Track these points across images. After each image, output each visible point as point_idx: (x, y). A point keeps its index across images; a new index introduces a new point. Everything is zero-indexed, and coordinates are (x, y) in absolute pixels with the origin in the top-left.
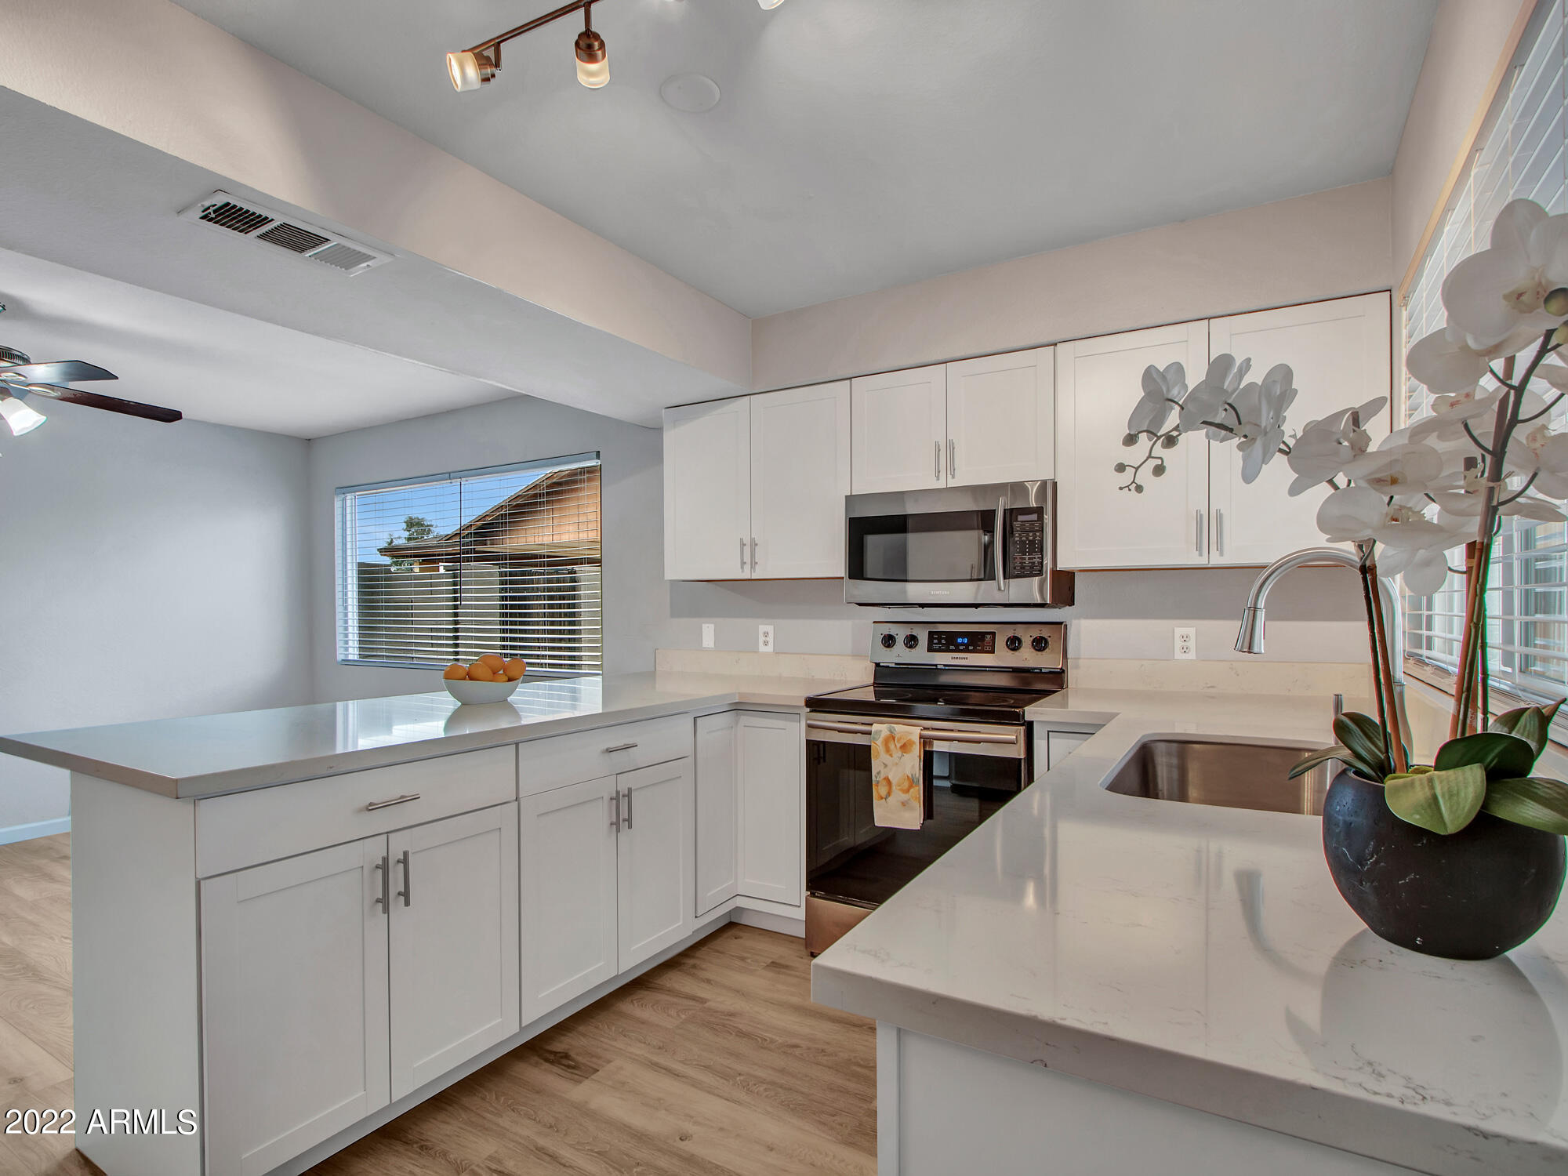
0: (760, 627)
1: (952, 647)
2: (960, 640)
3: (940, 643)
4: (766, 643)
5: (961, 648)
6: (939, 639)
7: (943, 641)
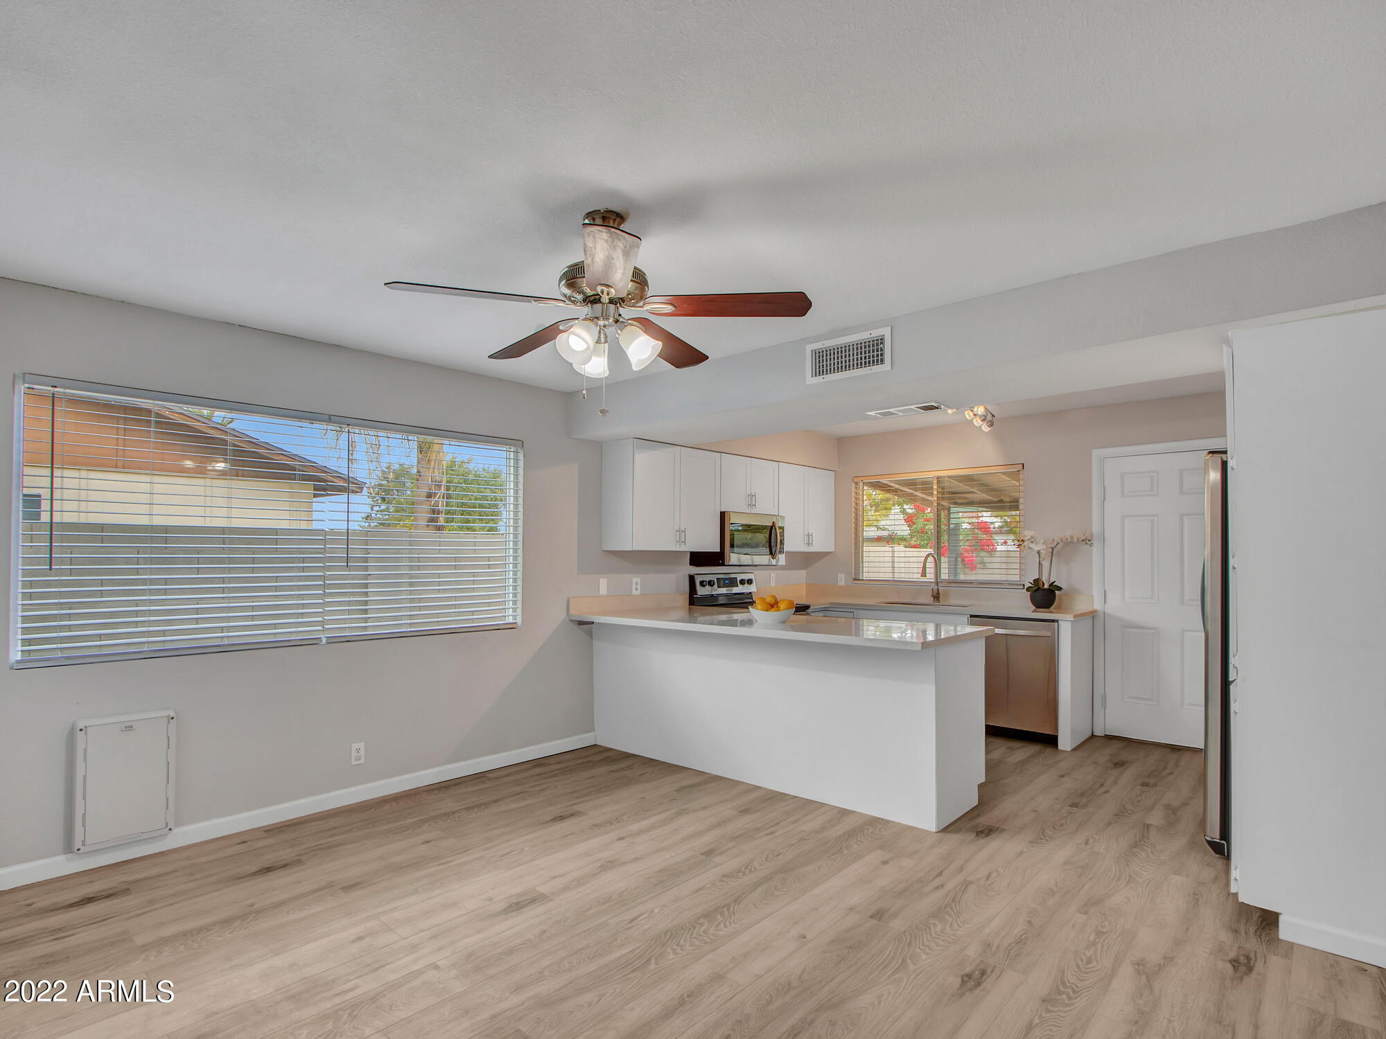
0: (636, 578)
4: (636, 589)
5: (728, 585)
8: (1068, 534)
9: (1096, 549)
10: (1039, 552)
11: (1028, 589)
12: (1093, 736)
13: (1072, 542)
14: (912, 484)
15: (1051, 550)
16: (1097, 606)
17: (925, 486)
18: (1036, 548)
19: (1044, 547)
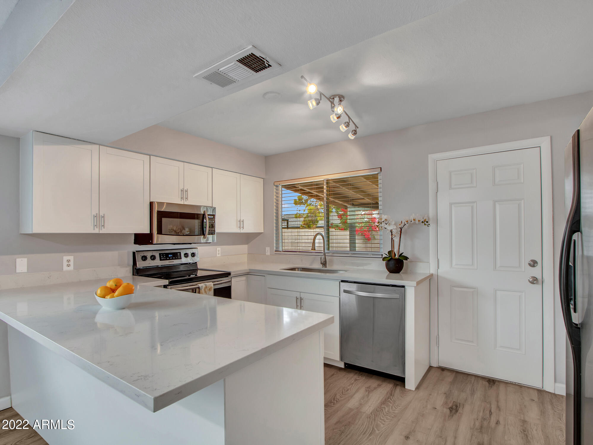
0: (64, 257)
1: (168, 258)
2: (170, 256)
3: (163, 257)
4: (68, 266)
5: (171, 258)
6: (163, 256)
7: (164, 257)
8: (412, 218)
9: (432, 228)
10: (391, 231)
11: (384, 259)
12: (431, 367)
13: (415, 223)
14: (310, 185)
15: (400, 230)
16: (432, 271)
17: (318, 186)
18: (389, 228)
19: (395, 227)
